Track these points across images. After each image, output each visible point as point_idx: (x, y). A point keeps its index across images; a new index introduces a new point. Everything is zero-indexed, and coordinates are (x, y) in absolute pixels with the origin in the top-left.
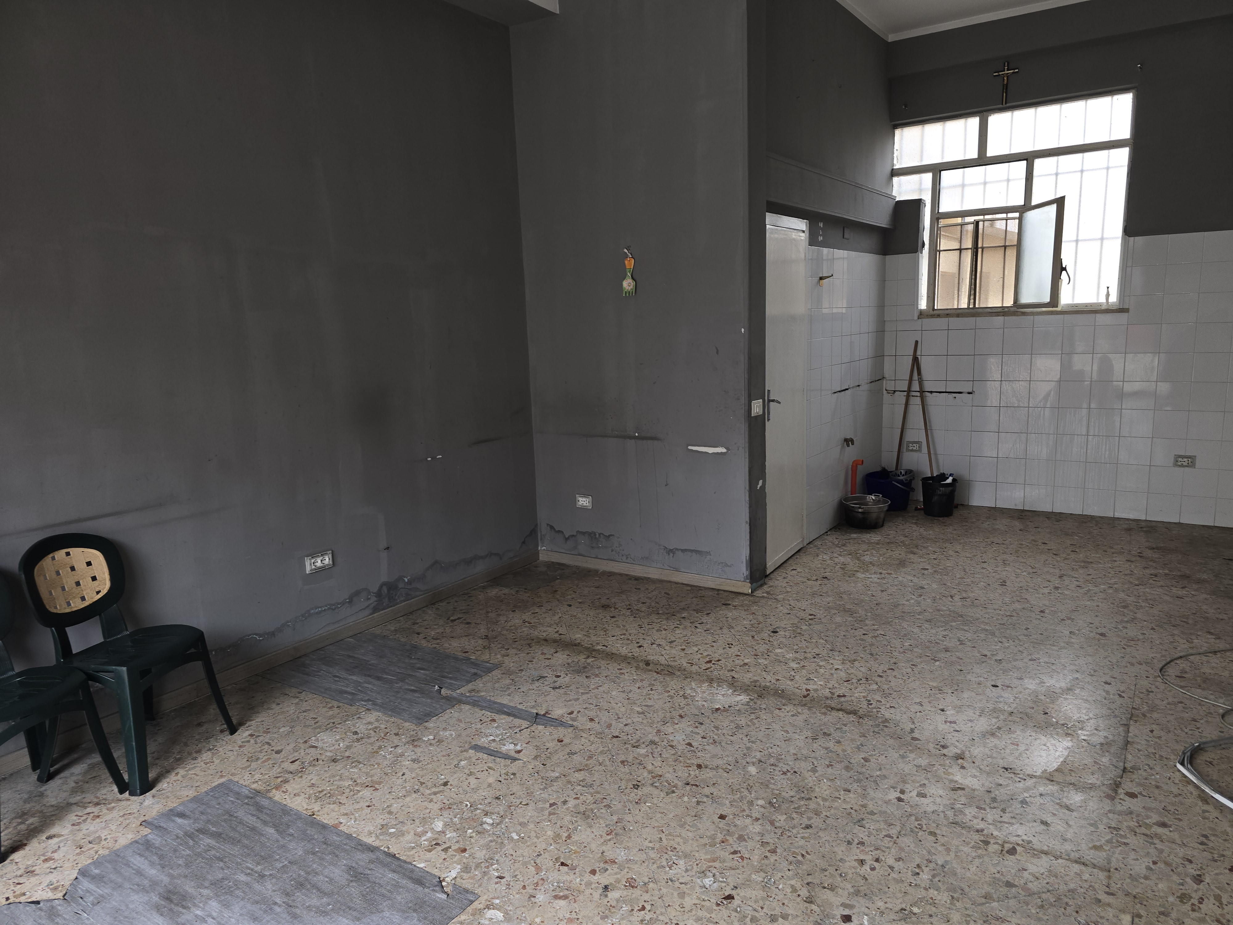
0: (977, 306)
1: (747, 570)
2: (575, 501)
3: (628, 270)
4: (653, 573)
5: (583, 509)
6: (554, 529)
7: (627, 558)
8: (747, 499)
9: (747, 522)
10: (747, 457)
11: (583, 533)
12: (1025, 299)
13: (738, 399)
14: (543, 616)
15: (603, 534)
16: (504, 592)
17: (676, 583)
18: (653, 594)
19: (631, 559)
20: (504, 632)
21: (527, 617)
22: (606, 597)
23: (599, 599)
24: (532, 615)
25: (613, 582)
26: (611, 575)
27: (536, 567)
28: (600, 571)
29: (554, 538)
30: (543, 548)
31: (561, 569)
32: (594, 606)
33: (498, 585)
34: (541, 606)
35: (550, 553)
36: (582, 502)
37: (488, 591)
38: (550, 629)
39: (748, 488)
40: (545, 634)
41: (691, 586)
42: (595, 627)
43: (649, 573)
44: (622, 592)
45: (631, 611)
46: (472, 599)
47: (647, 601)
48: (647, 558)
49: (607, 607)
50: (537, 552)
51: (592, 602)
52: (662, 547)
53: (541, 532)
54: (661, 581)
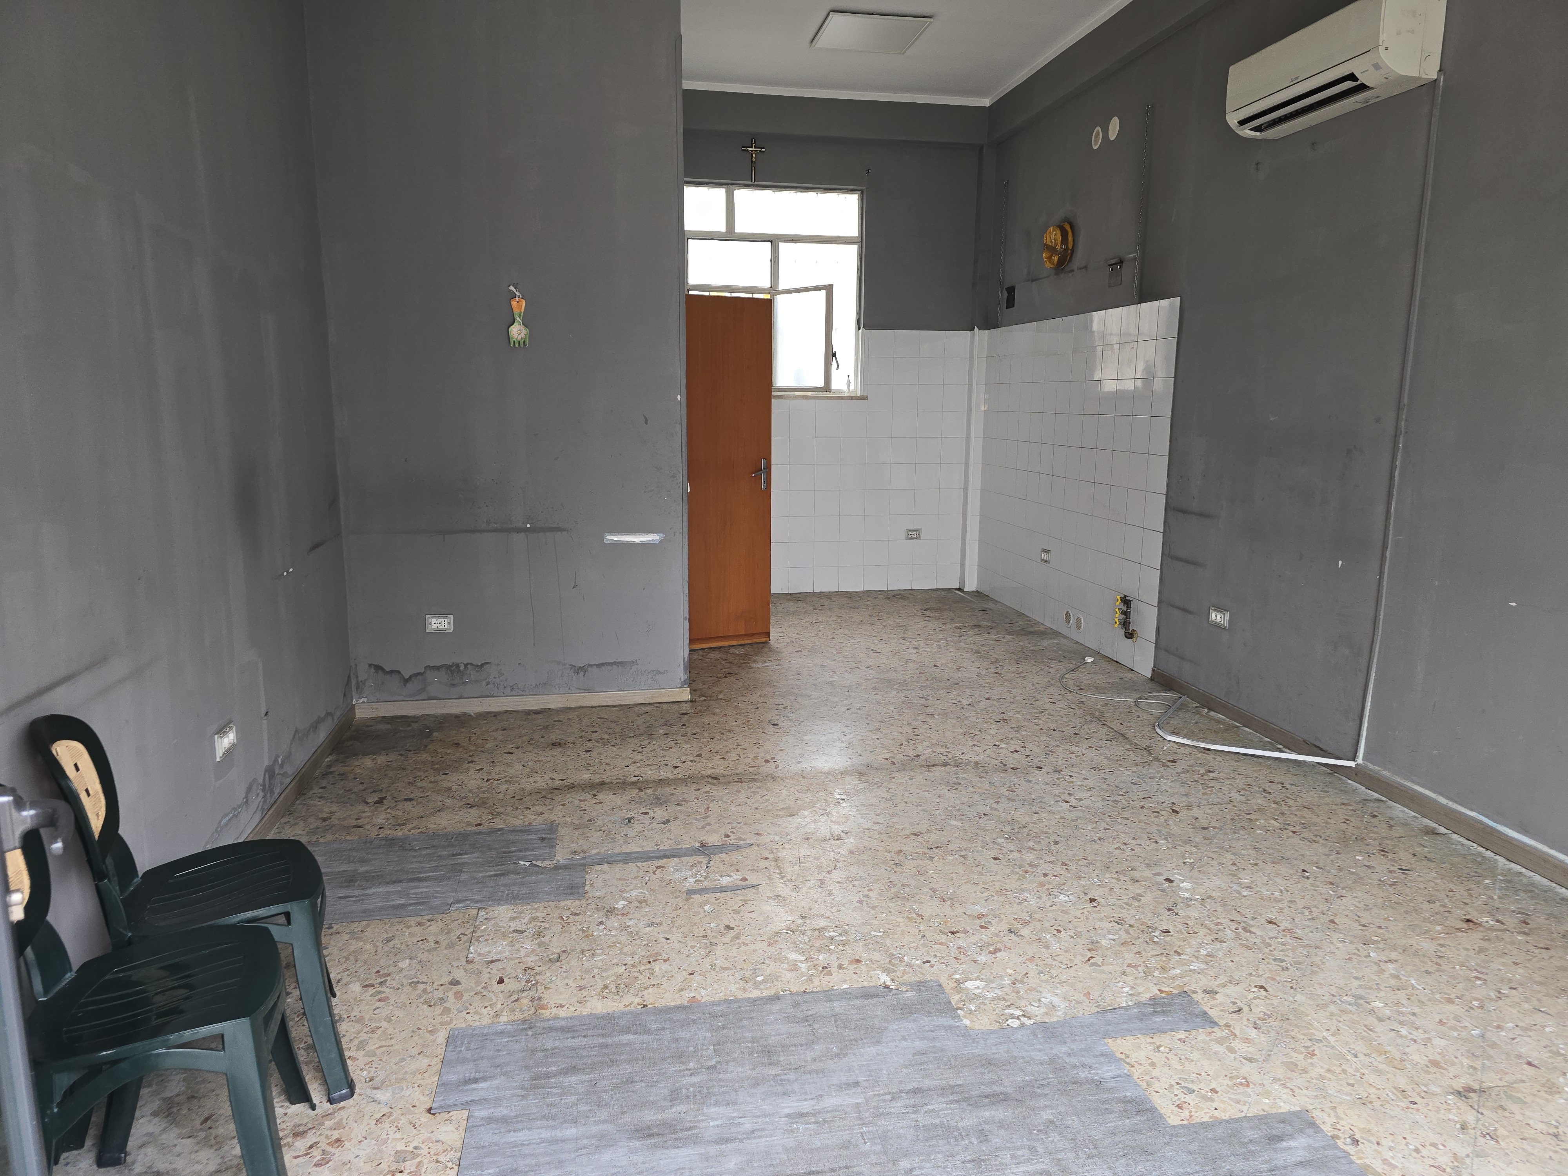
1: (685, 673)
2: (424, 624)
3: (516, 315)
4: (555, 701)
5: (439, 634)
6: (383, 670)
7: (513, 689)
8: (687, 591)
9: (686, 619)
10: (687, 543)
11: (437, 668)
13: (674, 477)
14: (497, 769)
15: (471, 664)
16: (382, 759)
17: (592, 707)
18: (586, 721)
19: (518, 691)
20: (481, 795)
21: (479, 775)
22: (537, 736)
23: (532, 739)
24: (481, 772)
25: (512, 720)
26: (496, 715)
27: (369, 726)
28: (472, 714)
29: (383, 683)
30: (361, 701)
31: (413, 722)
32: (543, 747)
33: (356, 755)
34: (472, 762)
35: (375, 705)
36: (436, 625)
37: (357, 764)
38: (539, 779)
39: (687, 579)
40: (542, 784)
41: (615, 706)
42: (588, 764)
43: (549, 703)
44: (546, 728)
45: (597, 742)
46: (351, 776)
47: (595, 729)
48: (545, 684)
49: (560, 744)
50: (353, 707)
51: (531, 744)
52: (567, 666)
53: (357, 677)
54: (570, 708)
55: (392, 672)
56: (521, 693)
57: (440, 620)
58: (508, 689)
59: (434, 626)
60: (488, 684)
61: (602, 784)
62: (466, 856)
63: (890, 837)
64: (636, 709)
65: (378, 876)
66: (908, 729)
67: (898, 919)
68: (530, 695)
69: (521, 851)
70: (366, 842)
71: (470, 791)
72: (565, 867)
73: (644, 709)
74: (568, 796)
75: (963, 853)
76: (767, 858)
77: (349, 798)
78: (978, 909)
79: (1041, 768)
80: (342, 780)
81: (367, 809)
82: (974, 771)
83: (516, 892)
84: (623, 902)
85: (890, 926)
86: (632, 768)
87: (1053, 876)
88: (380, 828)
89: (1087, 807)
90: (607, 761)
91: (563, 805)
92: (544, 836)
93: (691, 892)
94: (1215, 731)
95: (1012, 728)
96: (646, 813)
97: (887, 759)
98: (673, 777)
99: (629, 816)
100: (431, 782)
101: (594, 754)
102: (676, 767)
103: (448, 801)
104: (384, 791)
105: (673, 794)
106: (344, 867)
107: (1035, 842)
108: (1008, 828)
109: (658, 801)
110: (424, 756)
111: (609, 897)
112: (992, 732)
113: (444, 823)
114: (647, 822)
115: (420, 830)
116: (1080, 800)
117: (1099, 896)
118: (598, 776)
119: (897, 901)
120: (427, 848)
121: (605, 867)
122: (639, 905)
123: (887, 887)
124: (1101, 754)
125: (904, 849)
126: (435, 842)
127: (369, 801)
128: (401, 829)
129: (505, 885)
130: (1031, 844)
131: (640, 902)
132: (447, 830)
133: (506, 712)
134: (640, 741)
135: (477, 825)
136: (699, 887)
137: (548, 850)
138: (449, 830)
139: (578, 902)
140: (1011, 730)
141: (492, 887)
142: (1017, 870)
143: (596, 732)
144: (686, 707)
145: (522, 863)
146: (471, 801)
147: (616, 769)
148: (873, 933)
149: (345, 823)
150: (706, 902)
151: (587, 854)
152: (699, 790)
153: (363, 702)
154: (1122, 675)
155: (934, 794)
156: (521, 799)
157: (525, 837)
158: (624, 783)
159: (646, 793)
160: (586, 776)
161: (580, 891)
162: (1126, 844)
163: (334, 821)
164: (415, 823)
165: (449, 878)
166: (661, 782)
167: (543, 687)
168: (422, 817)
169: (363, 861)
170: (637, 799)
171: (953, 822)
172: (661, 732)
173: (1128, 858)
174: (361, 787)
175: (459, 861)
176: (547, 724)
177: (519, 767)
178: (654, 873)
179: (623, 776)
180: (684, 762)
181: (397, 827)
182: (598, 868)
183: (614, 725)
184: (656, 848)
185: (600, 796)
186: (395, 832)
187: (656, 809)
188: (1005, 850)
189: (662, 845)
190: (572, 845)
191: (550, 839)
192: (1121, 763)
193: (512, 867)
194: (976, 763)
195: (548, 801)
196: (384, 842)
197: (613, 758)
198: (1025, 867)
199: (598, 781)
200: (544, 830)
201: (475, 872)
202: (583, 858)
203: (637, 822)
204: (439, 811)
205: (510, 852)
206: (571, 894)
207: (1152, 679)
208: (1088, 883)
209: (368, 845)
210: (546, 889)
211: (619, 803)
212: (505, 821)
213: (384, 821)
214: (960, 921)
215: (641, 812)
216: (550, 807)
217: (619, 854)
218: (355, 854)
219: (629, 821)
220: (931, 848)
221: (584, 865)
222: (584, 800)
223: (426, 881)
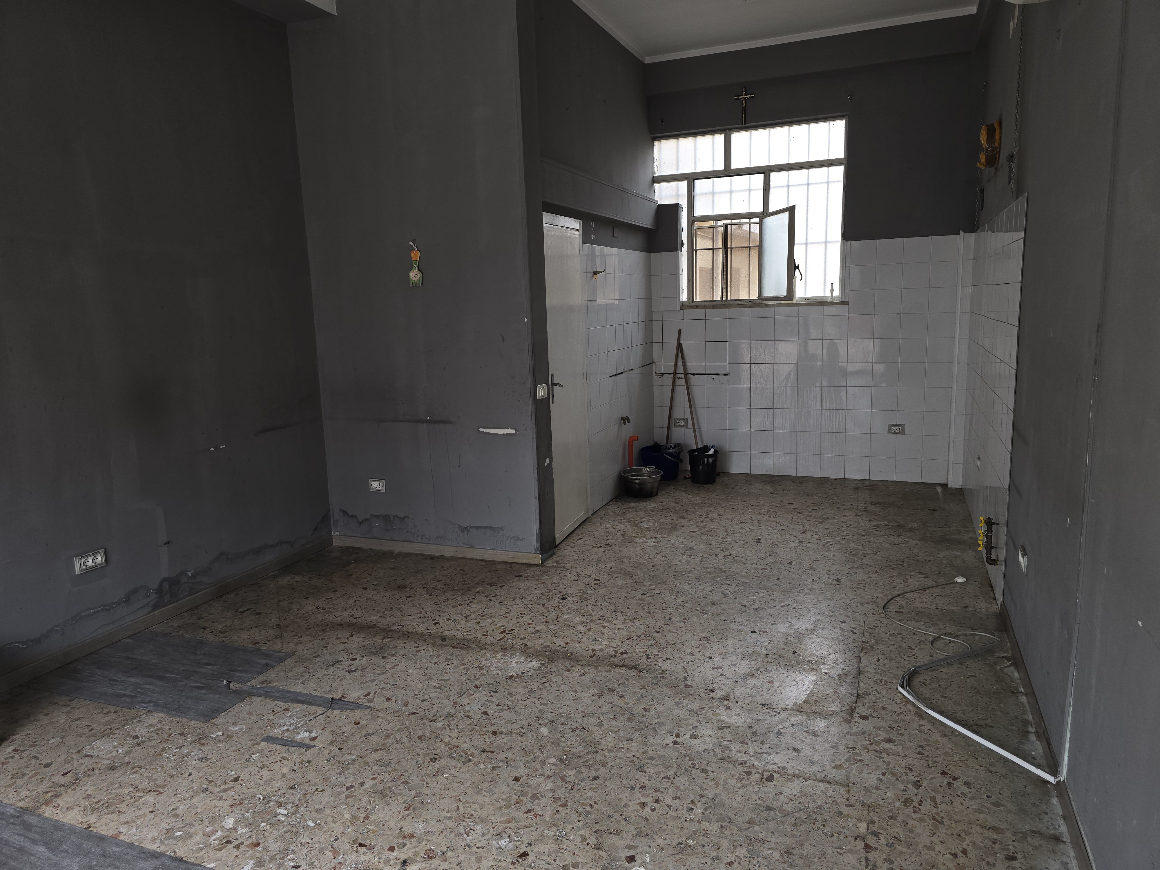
0: (729, 298)
1: (537, 542)
2: (368, 485)
3: (414, 262)
4: (448, 551)
5: (377, 492)
6: (347, 514)
7: (422, 538)
8: (536, 476)
9: (536, 498)
10: (535, 437)
11: (377, 517)
12: (768, 293)
13: (524, 384)
15: (397, 517)
26: (408, 555)
28: (395, 552)
29: (349, 523)
30: (336, 534)
32: (390, 588)
35: (343, 538)
39: (536, 466)
48: (442, 537)
49: (403, 587)
50: (330, 537)
52: (454, 525)
53: (334, 517)
57: (377, 483)
58: (420, 539)
59: (374, 487)
60: (407, 532)
70: (188, 641)
77: (234, 606)
79: (713, 692)
81: (229, 616)
91: (323, 639)
100: (290, 603)
102: (436, 623)
103: (273, 620)
106: (149, 657)
115: (224, 639)
145: (225, 681)
149: (203, 624)
157: (260, 661)
174: (253, 598)
180: (449, 620)
191: (270, 666)
200: (279, 657)
207: (998, 614)
209: (186, 643)
212: (273, 644)
218: (169, 648)
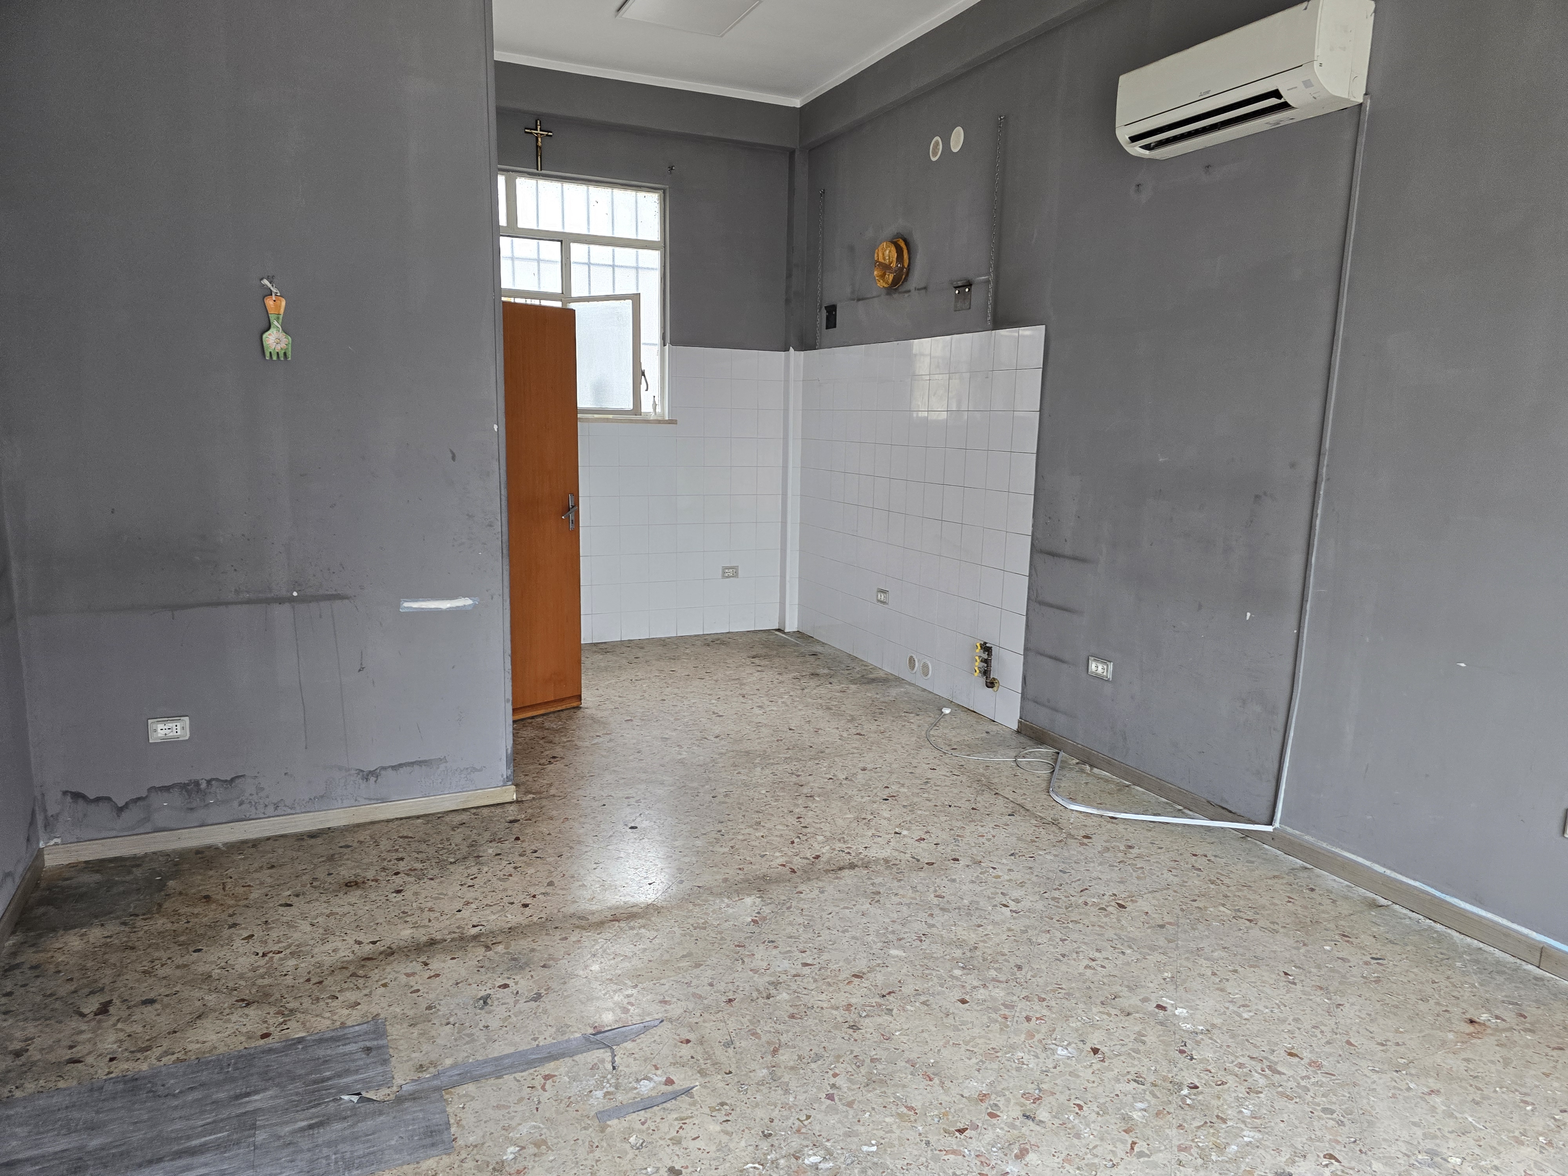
1: (508, 767)
2: (145, 732)
3: (273, 317)
5: (168, 744)
6: (83, 797)
7: (276, 809)
8: (509, 666)
10: (508, 607)
14: (274, 934)
15: (217, 780)
16: (96, 934)
17: (388, 821)
18: (385, 844)
19: (285, 808)
20: (260, 982)
21: (248, 947)
22: (321, 873)
23: (315, 879)
24: (251, 942)
25: (280, 851)
26: (255, 844)
27: (67, 879)
28: (220, 845)
29: (85, 815)
30: (52, 843)
31: (133, 866)
32: (334, 891)
33: (54, 929)
34: (234, 925)
35: (74, 847)
36: (163, 732)
37: (57, 945)
38: (339, 944)
39: (509, 651)
40: (346, 953)
41: (418, 817)
42: (404, 912)
43: (328, 821)
44: (331, 858)
45: (408, 875)
46: (52, 968)
47: (400, 856)
48: (322, 797)
49: (356, 883)
50: (40, 852)
51: (315, 887)
52: (353, 772)
53: (45, 811)
54: (358, 826)
55: (98, 800)
56: (289, 811)
57: (170, 725)
58: (270, 810)
59: (161, 734)
60: (241, 804)
61: (431, 944)
62: (256, 1097)
63: (829, 984)
64: (447, 819)
65: (122, 1154)
66: (792, 820)
67: (887, 1120)
68: (302, 813)
69: (339, 1075)
70: (91, 1090)
71: (241, 976)
72: (413, 1097)
73: (458, 818)
74: (388, 969)
75: (923, 998)
76: (688, 1041)
77: (52, 1010)
78: (975, 1086)
79: (958, 860)
80: (37, 977)
81: (84, 1027)
82: (887, 872)
83: (348, 1155)
84: (512, 1149)
85: (881, 1133)
86: (465, 913)
87: (1037, 1019)
88: (112, 1060)
89: (1029, 910)
90: (429, 905)
91: (385, 985)
92: (368, 1044)
93: (603, 1116)
94: (1110, 794)
95: (904, 806)
96: (506, 986)
97: (784, 865)
98: (526, 922)
99: (483, 993)
100: (178, 967)
101: (408, 894)
102: (525, 906)
103: (210, 998)
104: (107, 988)
105: (533, 950)
106: (63, 1144)
107: (996, 969)
108: (958, 953)
109: (517, 964)
110: (161, 922)
111: (490, 1143)
112: (886, 814)
113: (212, 1037)
114: (511, 1001)
115: (174, 1057)
116: (1017, 901)
117: (1100, 1043)
118: (423, 931)
119: (874, 1089)
120: (192, 1089)
121: (471, 1088)
122: (536, 1150)
123: (854, 1066)
124: (1012, 835)
125: (853, 1001)
126: (204, 1076)
127: (86, 1011)
128: (146, 1058)
129: (329, 1144)
130: (993, 973)
131: (537, 1145)
132: (218, 1052)
133: (268, 839)
134: (466, 868)
135: (265, 1036)
136: (613, 1104)
137: (380, 1069)
138: (221, 1050)
139: (446, 1160)
140: (905, 810)
141: (309, 1150)
142: (993, 1015)
143: (402, 859)
144: (512, 812)
145: (346, 1098)
146: (245, 994)
147: (444, 917)
148: (865, 1148)
149: (51, 1057)
150: (630, 1131)
151: (440, 1068)
152: (566, 938)
153: (56, 844)
154: (986, 729)
155: (857, 913)
156: (321, 982)
157: (341, 1050)
158: (462, 939)
159: (496, 953)
160: (406, 933)
161: (445, 1136)
162: (1093, 960)
163: (34, 1054)
164: (166, 1044)
165: (238, 1143)
166: (511, 931)
167: (321, 800)
168: (175, 1032)
169: (92, 1128)
170: (487, 964)
171: (894, 952)
172: (490, 851)
173: (1105, 980)
174: (71, 987)
175: (250, 1108)
176: (331, 852)
177: (305, 926)
178: (543, 1088)
179: (458, 928)
180: (534, 896)
181: (139, 1055)
182: (461, 1090)
183: (423, 847)
184: (535, 1044)
185: (436, 965)
186: (135, 1064)
187: (517, 978)
188: (968, 988)
189: (541, 1038)
190: (414, 1055)
191: (379, 1048)
192: (1037, 844)
193: (332, 1107)
194: (886, 861)
195: (361, 981)
196: (121, 1086)
197: (436, 899)
198: (1000, 1010)
199: (424, 939)
200: (366, 1033)
201: (276, 1125)
202: (435, 1077)
203: (496, 1003)
204: (199, 1017)
205: (324, 1080)
206: (433, 1145)
207: (1018, 732)
208: (1079, 1023)
209: (96, 1094)
210: (393, 1142)
211: (463, 973)
212: (303, 1024)
213: (115, 1046)
214: (961, 1110)
215: (498, 984)
216: (367, 991)
217: (485, 1062)
218: (76, 1115)
219: (485, 1003)
220: (884, 996)
221: (438, 1089)
222: (413, 974)
223: (202, 1153)
